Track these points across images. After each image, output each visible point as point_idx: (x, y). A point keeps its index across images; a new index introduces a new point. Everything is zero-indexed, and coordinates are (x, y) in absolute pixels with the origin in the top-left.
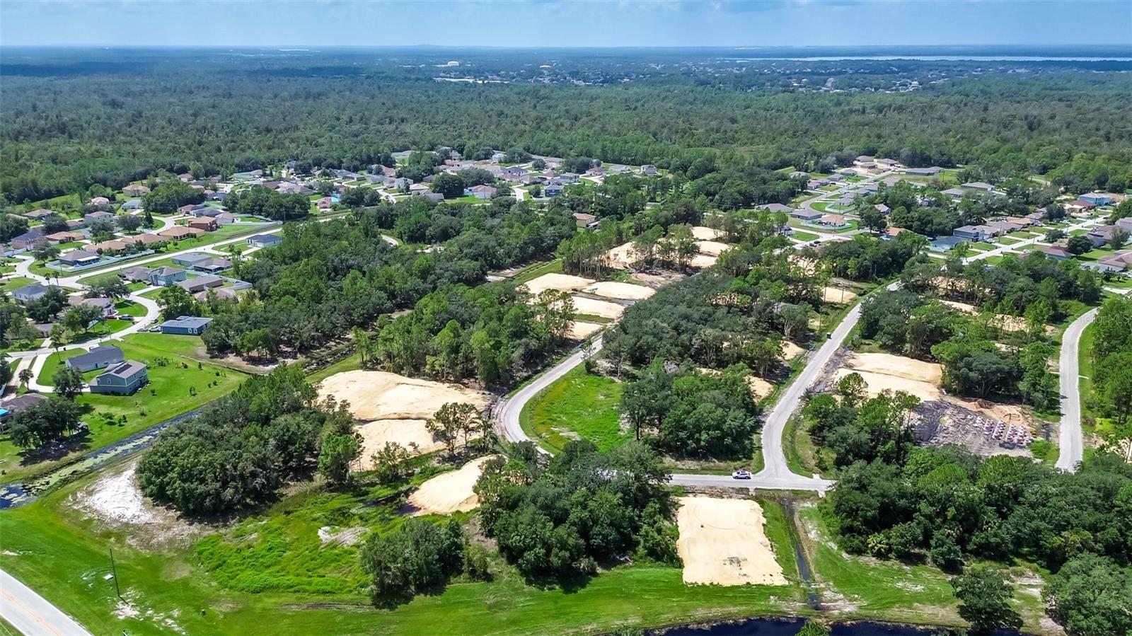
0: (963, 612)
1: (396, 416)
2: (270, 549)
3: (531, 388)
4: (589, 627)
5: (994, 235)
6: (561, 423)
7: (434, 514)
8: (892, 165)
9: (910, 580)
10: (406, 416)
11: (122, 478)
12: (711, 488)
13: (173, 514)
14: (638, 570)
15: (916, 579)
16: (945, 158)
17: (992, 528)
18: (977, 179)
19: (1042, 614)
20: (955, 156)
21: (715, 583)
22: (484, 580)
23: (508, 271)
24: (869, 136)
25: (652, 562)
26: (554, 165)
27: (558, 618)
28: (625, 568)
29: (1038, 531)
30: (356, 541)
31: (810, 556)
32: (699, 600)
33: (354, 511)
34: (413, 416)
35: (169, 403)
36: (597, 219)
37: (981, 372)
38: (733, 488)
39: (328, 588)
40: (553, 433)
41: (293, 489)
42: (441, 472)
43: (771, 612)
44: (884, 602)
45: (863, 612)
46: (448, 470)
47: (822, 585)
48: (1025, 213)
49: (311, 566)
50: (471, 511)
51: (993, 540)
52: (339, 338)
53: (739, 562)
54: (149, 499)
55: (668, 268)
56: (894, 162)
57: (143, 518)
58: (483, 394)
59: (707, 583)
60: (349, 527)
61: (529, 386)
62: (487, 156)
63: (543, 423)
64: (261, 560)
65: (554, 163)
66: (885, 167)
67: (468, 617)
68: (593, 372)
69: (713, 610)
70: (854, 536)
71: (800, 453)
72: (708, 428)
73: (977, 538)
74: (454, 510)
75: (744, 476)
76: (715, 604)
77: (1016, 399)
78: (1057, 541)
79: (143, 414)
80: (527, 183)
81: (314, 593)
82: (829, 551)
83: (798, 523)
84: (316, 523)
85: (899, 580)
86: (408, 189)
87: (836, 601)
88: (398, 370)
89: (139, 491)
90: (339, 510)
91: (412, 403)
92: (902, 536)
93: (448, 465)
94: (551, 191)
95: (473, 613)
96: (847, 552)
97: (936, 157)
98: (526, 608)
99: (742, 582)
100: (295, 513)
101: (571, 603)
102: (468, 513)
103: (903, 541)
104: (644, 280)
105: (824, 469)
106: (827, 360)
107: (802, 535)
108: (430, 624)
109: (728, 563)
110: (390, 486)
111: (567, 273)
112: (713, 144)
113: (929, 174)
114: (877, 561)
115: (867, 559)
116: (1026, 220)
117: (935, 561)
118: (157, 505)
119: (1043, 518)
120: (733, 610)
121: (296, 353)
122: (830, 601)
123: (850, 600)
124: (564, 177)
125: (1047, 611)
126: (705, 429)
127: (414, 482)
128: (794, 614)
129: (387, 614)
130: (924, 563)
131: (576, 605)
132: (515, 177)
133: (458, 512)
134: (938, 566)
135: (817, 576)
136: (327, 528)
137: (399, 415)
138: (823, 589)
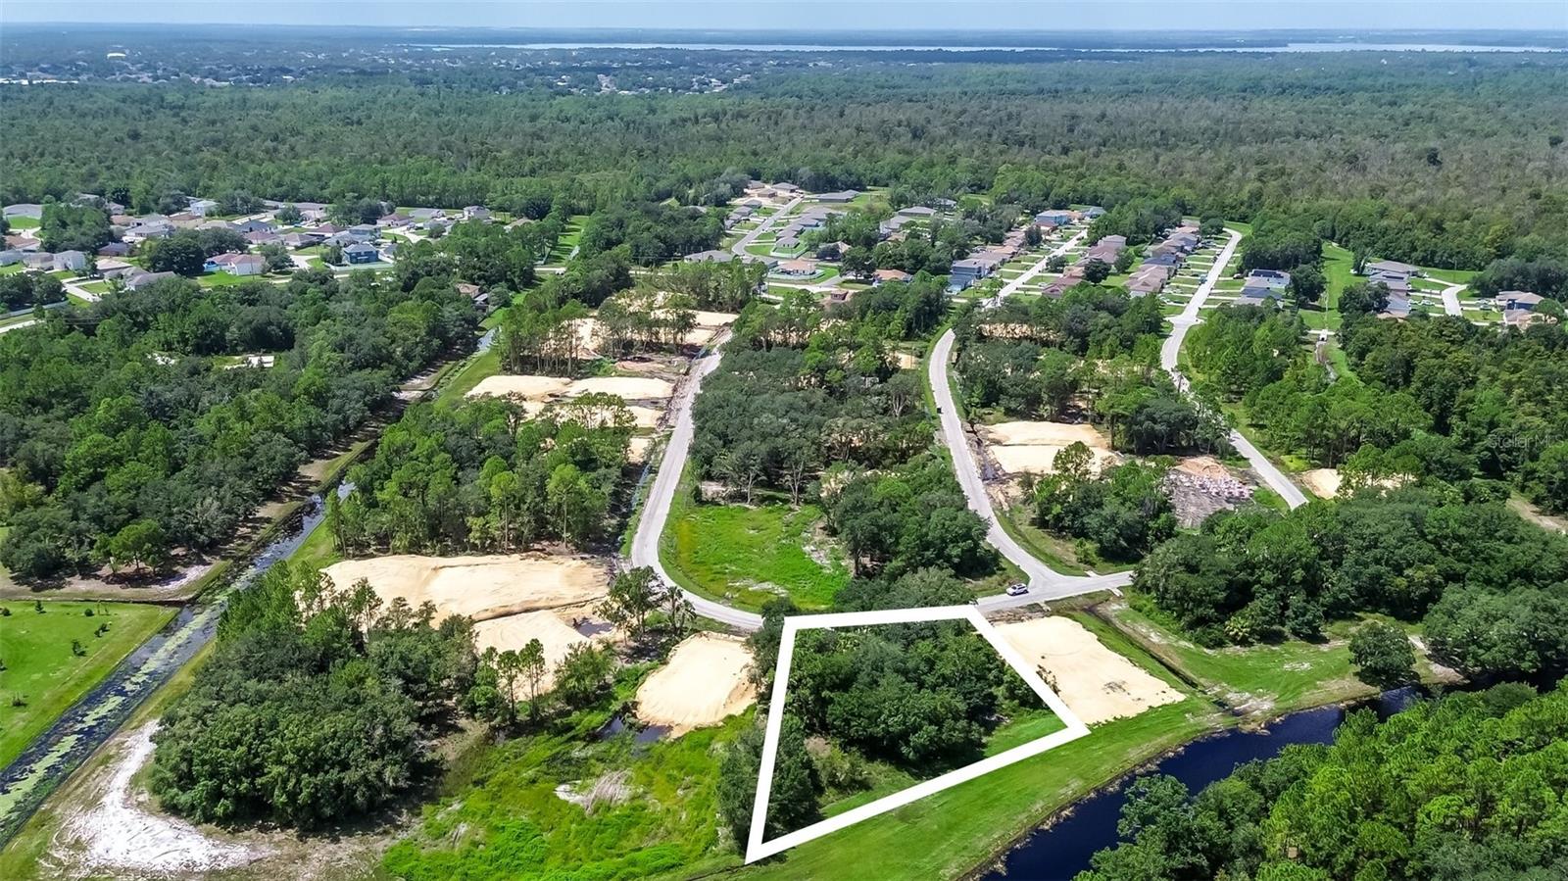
0: (1362, 676)
1: (489, 614)
2: (518, 836)
3: (643, 538)
4: (1038, 806)
5: (992, 269)
6: (735, 576)
7: (699, 729)
8: (792, 191)
9: (1292, 660)
10: (502, 610)
11: (110, 809)
12: (998, 612)
13: (283, 836)
14: (1023, 726)
15: (1294, 657)
16: (854, 178)
17: (1333, 584)
18: (911, 203)
19: (1426, 661)
20: (864, 175)
21: (1119, 717)
22: (860, 789)
23: (416, 382)
24: (743, 154)
25: (1029, 713)
26: (319, 215)
27: (993, 807)
28: (1007, 727)
29: (1378, 576)
30: (627, 792)
31: (1176, 663)
32: (1119, 741)
33: (576, 754)
34: (516, 609)
35: (46, 676)
36: (482, 292)
37: (1169, 424)
38: (1021, 607)
39: (668, 861)
40: (738, 590)
41: (449, 750)
42: (645, 673)
43: (1199, 731)
44: (1291, 687)
45: (1282, 705)
46: (653, 668)
47: (1217, 689)
48: (998, 240)
49: (608, 841)
50: (746, 711)
51: (1341, 596)
52: (246, 519)
53: (1120, 687)
54: (212, 826)
55: (658, 352)
56: (794, 187)
57: (233, 856)
58: (582, 558)
59: (1111, 719)
60: (598, 776)
61: (637, 536)
62: (180, 205)
63: (712, 580)
64: (523, 855)
65: (313, 212)
66: (787, 194)
67: (888, 839)
68: (707, 502)
69: (1144, 746)
70: (1209, 627)
71: (1047, 551)
72: (955, 541)
73: (1326, 598)
74: (722, 715)
75: (1022, 590)
76: (1140, 741)
77: (1194, 450)
78: (1401, 582)
79: (18, 704)
80: (299, 244)
81: (652, 873)
82: (1187, 650)
83: (1125, 629)
84: (540, 785)
85: (1282, 663)
86: (94, 269)
87: (1246, 701)
88: (415, 548)
89: (172, 819)
90: (554, 758)
91: (495, 591)
92: (1265, 614)
93: (643, 663)
94: (359, 254)
95: (891, 833)
96: (1208, 647)
97: (843, 178)
98: (945, 806)
99: (1143, 708)
100: (492, 780)
101: (991, 786)
102: (744, 715)
103: (1267, 618)
104: (637, 370)
105: (1093, 565)
106: (964, 440)
107: (1145, 643)
108: (853, 863)
109: (1109, 690)
110: (595, 708)
111: (516, 373)
112: (533, 172)
113: (847, 200)
114: (1243, 649)
115: (1231, 649)
116: (1008, 248)
117: (1296, 633)
118: (235, 831)
119: (1377, 561)
120: (1163, 740)
121: (198, 555)
122: (1241, 704)
123: (1259, 697)
124: (357, 232)
125: (1429, 657)
126: (952, 541)
127: (622, 695)
128: (1221, 727)
129: (784, 869)
130: (1287, 639)
131: (1000, 785)
132: (267, 236)
133: (731, 717)
134: (1302, 639)
135: (1202, 680)
136: (568, 787)
137: (493, 611)
138: (1224, 693)
